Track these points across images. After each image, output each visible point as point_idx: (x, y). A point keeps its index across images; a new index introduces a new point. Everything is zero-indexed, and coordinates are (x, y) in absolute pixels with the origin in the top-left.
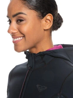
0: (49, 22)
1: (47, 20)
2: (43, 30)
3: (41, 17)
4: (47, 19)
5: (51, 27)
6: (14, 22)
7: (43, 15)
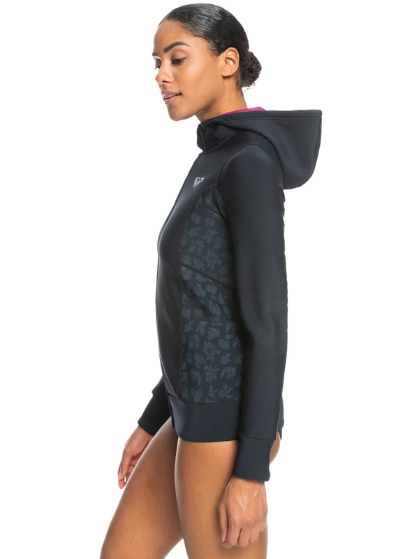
0: (231, 63)
1: (228, 60)
2: (222, 78)
3: (216, 52)
4: (227, 58)
5: (237, 71)
6: (167, 62)
7: (219, 49)
